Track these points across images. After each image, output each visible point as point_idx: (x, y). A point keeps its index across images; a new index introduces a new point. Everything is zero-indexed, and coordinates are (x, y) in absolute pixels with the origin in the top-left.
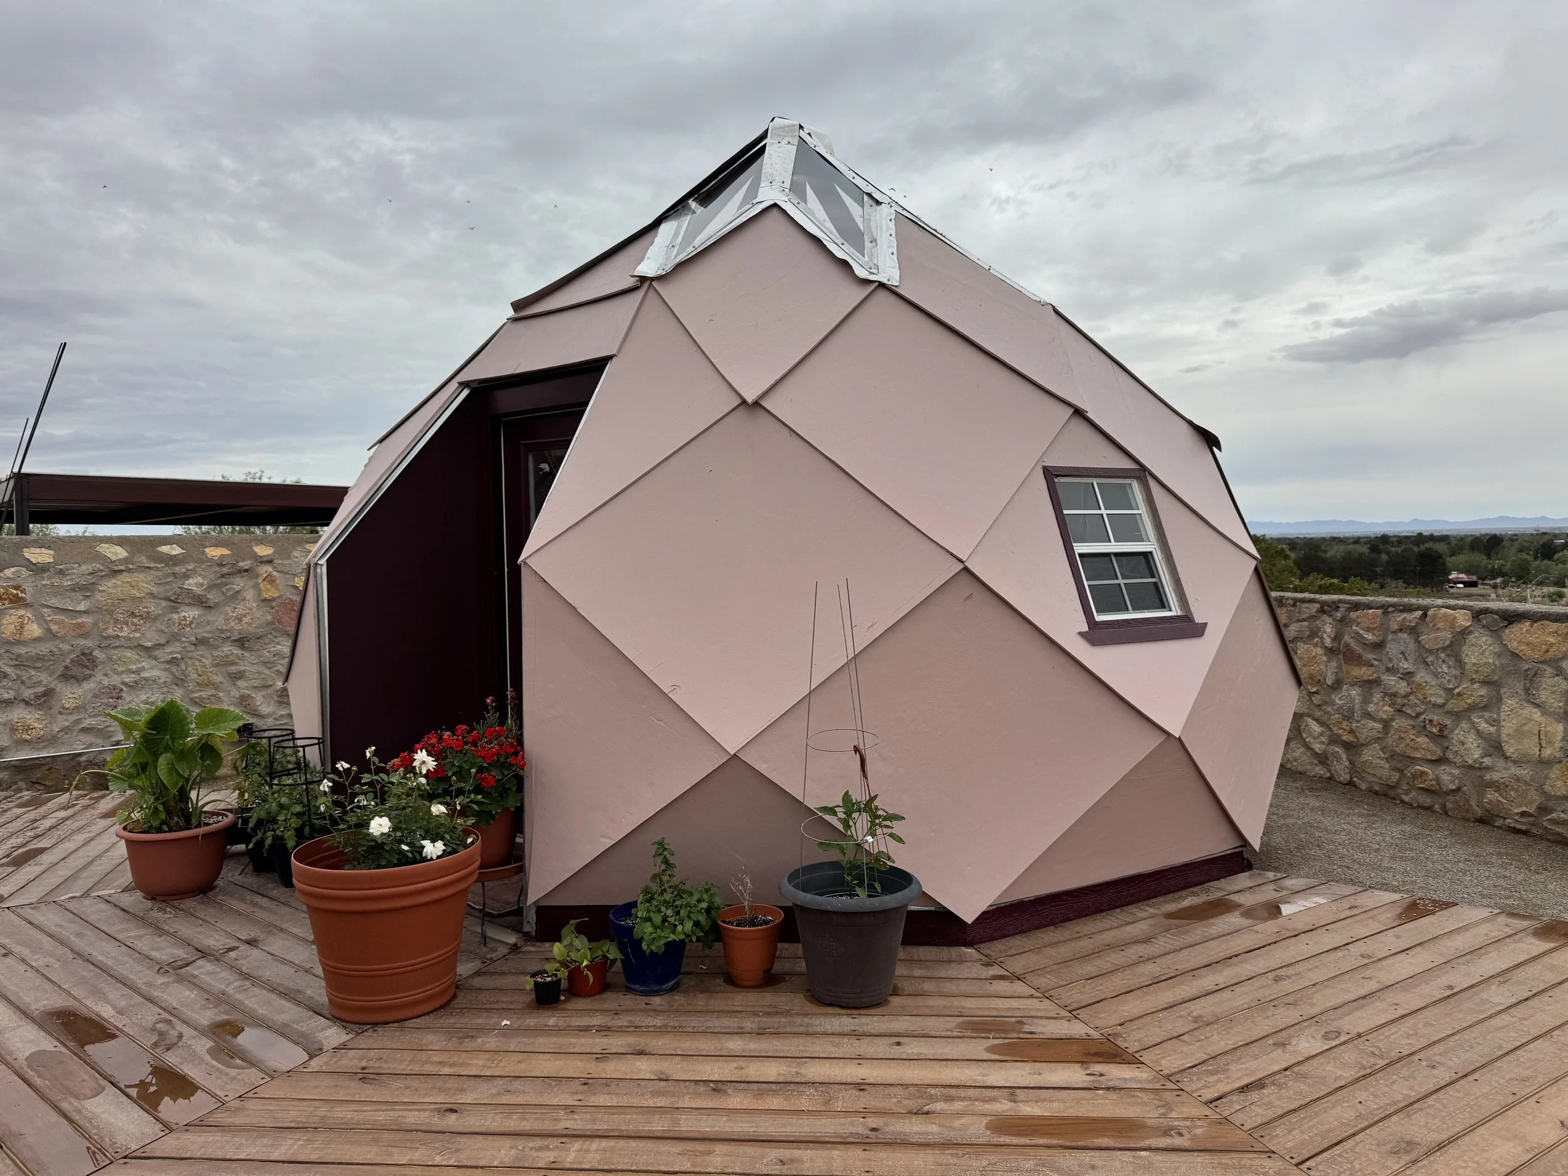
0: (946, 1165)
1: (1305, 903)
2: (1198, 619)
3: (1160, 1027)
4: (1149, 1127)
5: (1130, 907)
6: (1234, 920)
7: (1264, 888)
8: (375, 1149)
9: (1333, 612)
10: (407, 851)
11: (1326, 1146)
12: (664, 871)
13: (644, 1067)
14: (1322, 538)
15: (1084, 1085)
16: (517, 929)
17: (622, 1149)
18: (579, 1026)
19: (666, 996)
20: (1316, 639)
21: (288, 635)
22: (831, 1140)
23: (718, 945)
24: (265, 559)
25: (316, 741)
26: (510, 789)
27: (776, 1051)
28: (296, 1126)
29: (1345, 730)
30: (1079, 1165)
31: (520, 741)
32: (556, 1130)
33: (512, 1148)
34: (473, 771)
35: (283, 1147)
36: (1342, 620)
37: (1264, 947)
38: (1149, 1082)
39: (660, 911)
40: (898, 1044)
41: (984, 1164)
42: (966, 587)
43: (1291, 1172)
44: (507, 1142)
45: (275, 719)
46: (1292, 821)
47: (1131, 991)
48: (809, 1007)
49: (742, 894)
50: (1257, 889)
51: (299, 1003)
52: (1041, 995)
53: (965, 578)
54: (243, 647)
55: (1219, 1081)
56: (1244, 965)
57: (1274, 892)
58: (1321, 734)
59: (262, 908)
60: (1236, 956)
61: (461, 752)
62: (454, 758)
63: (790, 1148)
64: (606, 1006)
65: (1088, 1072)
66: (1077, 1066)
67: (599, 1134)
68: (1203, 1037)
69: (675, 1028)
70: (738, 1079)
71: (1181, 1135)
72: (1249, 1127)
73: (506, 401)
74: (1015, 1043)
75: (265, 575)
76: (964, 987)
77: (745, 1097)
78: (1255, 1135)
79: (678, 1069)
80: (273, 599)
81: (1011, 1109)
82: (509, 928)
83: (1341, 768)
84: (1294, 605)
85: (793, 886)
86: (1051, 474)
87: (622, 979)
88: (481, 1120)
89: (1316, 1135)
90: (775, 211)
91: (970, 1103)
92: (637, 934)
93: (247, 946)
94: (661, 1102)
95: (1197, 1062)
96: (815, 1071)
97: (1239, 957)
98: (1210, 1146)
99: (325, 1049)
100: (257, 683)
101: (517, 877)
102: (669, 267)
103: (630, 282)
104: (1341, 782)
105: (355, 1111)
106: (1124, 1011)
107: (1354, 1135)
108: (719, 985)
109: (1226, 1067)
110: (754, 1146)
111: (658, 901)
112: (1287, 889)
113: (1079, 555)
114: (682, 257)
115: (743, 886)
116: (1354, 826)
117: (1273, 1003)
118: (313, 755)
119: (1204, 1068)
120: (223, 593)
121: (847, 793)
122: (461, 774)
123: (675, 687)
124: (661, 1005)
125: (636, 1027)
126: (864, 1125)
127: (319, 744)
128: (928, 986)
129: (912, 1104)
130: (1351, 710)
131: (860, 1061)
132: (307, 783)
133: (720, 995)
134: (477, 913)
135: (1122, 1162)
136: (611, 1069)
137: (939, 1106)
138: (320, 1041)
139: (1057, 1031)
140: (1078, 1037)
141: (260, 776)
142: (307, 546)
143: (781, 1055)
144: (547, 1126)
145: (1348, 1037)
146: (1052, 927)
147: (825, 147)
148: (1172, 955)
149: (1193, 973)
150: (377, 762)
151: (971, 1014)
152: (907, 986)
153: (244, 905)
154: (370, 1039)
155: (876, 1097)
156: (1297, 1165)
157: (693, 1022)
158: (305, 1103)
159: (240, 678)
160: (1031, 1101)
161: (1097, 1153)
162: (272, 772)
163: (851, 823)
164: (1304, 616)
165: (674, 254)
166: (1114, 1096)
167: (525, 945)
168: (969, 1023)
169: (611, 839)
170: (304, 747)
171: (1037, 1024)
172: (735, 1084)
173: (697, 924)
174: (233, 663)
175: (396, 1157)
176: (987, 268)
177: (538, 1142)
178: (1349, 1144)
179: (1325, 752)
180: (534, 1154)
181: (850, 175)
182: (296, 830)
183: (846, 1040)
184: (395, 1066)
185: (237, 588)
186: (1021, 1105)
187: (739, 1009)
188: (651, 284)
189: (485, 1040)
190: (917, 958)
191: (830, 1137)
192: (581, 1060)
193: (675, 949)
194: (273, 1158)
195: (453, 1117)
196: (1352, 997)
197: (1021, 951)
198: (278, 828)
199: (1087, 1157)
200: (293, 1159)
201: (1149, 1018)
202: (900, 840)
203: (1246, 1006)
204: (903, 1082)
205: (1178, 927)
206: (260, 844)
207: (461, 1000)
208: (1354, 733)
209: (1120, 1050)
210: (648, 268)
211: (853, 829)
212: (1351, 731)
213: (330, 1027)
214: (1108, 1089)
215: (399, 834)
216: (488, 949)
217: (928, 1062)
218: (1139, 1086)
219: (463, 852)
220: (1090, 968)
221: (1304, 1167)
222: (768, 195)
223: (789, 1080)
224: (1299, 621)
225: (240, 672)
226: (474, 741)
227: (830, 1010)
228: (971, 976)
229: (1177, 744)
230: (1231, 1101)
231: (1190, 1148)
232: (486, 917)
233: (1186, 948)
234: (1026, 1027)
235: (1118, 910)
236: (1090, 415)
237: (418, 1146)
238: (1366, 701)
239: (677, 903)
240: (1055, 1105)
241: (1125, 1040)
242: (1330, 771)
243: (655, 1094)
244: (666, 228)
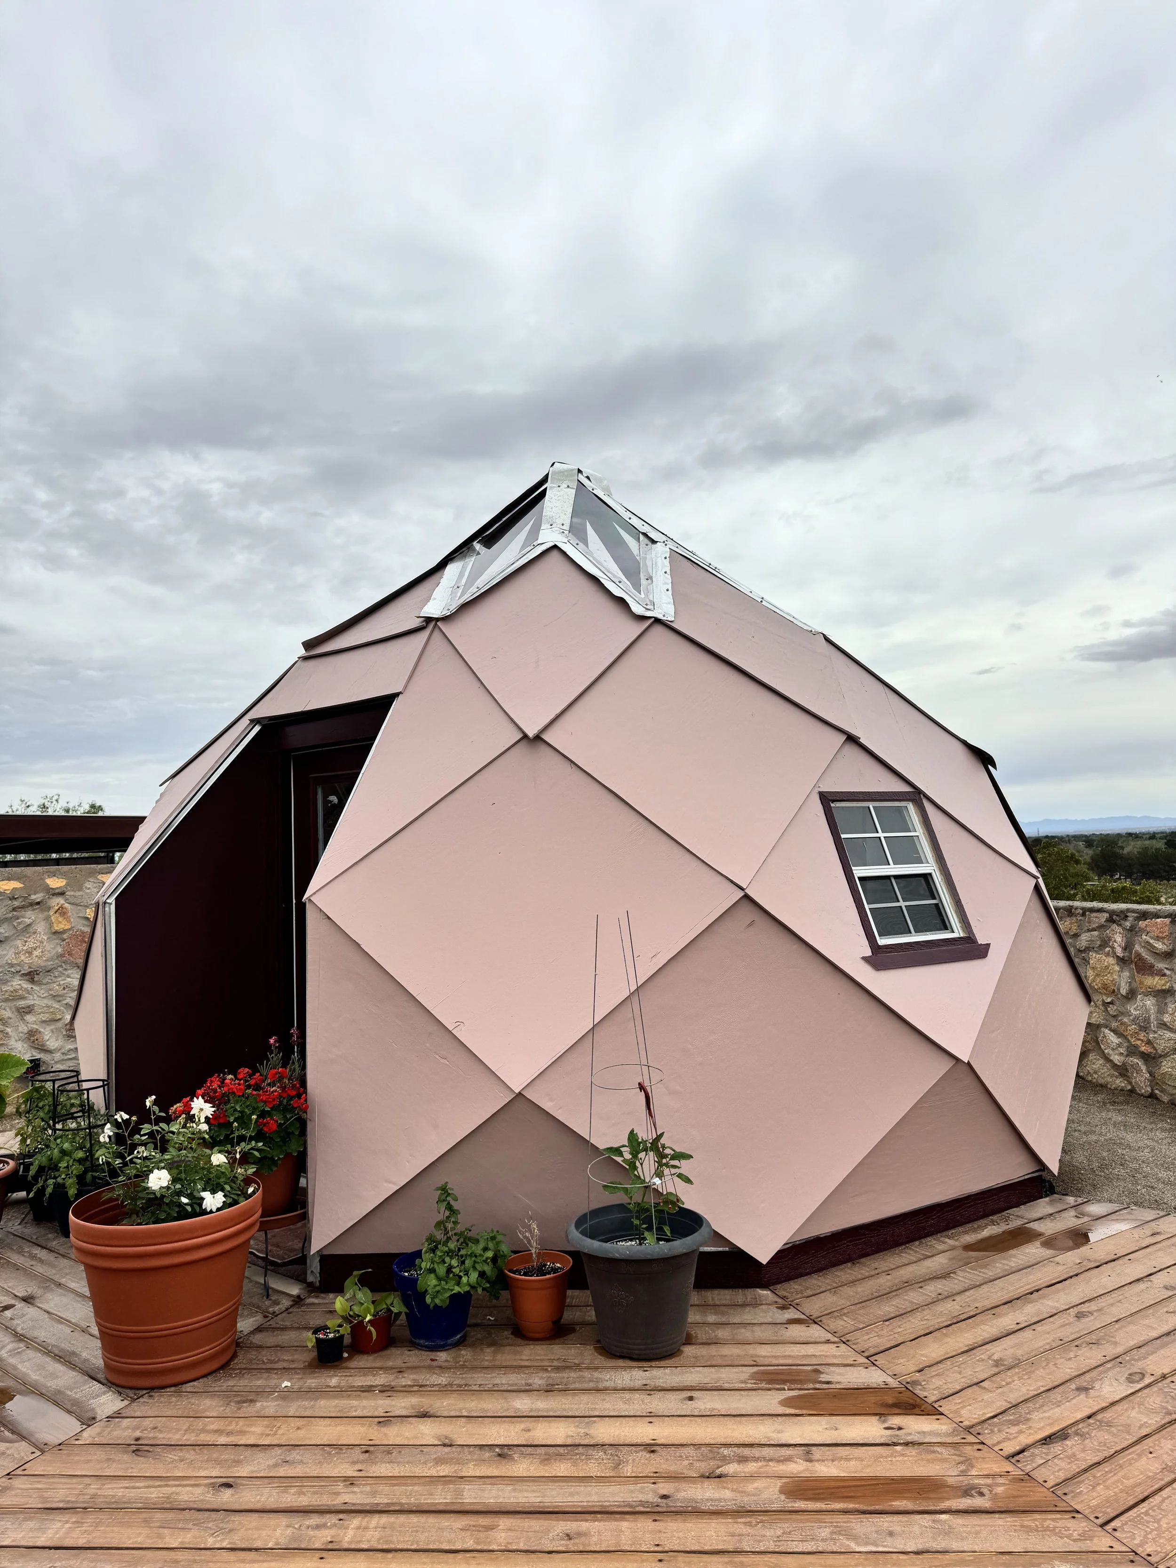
0: (739, 1535)
1: (1106, 1231)
2: (981, 941)
3: (960, 1373)
4: (949, 1486)
5: (929, 1239)
6: (1033, 1251)
7: (1065, 1214)
8: (145, 1531)
9: (1122, 922)
10: (186, 1204)
11: (1131, 1503)
12: (448, 1217)
13: (427, 1431)
14: (1119, 834)
15: (882, 1441)
16: (300, 1278)
17: (401, 1526)
18: (362, 1386)
19: (450, 1352)
20: (1107, 949)
21: (78, 967)
22: (620, 1509)
23: (505, 1294)
24: (57, 891)
25: (101, 1083)
26: (293, 1133)
27: (564, 1410)
28: (65, 1506)
29: (1142, 1040)
30: (877, 1532)
31: (303, 1081)
32: (334, 1505)
33: (288, 1526)
34: (254, 1117)
35: (50, 1531)
36: (1132, 929)
37: (1065, 1280)
38: (949, 1435)
39: (444, 1262)
40: (691, 1399)
41: (779, 1533)
42: (747, 914)
43: (1097, 1534)
44: (283, 1520)
45: (63, 1054)
46: (1095, 1137)
47: (930, 1333)
48: (600, 1360)
49: (529, 1242)
50: (1057, 1215)
51: (72, 1366)
52: (836, 1339)
53: (746, 906)
54: (32, 981)
55: (1021, 1432)
56: (1045, 1301)
57: (1075, 1220)
58: (1119, 1045)
59: (41, 1261)
60: (1037, 1291)
61: (243, 1096)
62: (237, 1102)
63: (577, 1521)
64: (390, 1364)
65: (886, 1425)
66: (874, 1419)
67: (379, 1508)
68: (1004, 1383)
69: (461, 1386)
70: (525, 1443)
71: (982, 1494)
72: (1052, 1483)
73: (296, 736)
74: (811, 1395)
75: (57, 908)
76: (760, 1333)
77: (532, 1463)
78: (1059, 1493)
79: (463, 1433)
80: (64, 932)
81: (807, 1470)
82: (292, 1278)
83: (1141, 1079)
84: (1083, 914)
85: (581, 1233)
86: (826, 799)
87: (407, 1333)
88: (257, 1495)
89: (1122, 1491)
90: (555, 553)
91: (764, 1463)
92: (421, 1285)
93: (23, 1304)
94: (444, 1470)
95: (998, 1411)
96: (605, 1432)
97: (1040, 1292)
98: (1012, 1506)
99: (99, 1418)
100: (45, 1017)
101: (299, 1224)
102: (453, 607)
103: (416, 623)
104: (1142, 1095)
105: (127, 1488)
106: (922, 1355)
107: (1160, 1489)
108: (507, 1338)
109: (1028, 1416)
110: (540, 1519)
111: (442, 1251)
112: (1088, 1216)
113: (859, 878)
114: (467, 597)
115: (531, 1233)
116: (1157, 1142)
117: (1075, 1342)
118: (97, 1098)
119: (1005, 1417)
120: (14, 927)
121: (632, 1131)
122: (243, 1120)
123: (459, 1023)
124: (446, 1361)
125: (421, 1386)
126: (654, 1491)
127: (103, 1086)
128: (722, 1333)
129: (704, 1467)
130: (1147, 1020)
131: (651, 1419)
132: (90, 1127)
133: (508, 1348)
134: (261, 1262)
135: (921, 1526)
136: (394, 1434)
137: (731, 1468)
138: (93, 1409)
139: (854, 1380)
140: (875, 1386)
141: (43, 1120)
142: (99, 877)
143: (570, 1414)
144: (325, 1500)
145: (1152, 1379)
146: (849, 1264)
147: (603, 489)
148: (971, 1291)
149: (993, 1311)
150: (157, 1112)
151: (766, 1363)
152: (701, 1334)
153: (22, 1258)
154: (148, 1406)
155: (667, 1460)
156: (1102, 1526)
157: (479, 1379)
158: (75, 1480)
159: (29, 1012)
160: (827, 1460)
161: (896, 1518)
162: (56, 1115)
163: (638, 1164)
164: (1094, 926)
165: (459, 595)
166: (912, 1451)
167: (309, 1297)
168: (764, 1373)
169: (394, 1184)
170: (88, 1090)
171: (834, 1372)
172: (522, 1448)
173: (482, 1274)
174: (22, 998)
175: (167, 1540)
176: (760, 600)
177: (315, 1520)
178: (1156, 1500)
179: (1124, 1064)
180: (311, 1533)
181: (626, 515)
182: (78, 1177)
183: (637, 1395)
184: (170, 1436)
185: (28, 921)
186: (817, 1464)
187: (527, 1363)
188: (436, 624)
189: (265, 1404)
190: (711, 1302)
191: (619, 1506)
192: (363, 1425)
193: (461, 1301)
194: (39, 1544)
195: (228, 1492)
196: (1155, 1334)
197: (818, 1291)
198: (60, 1176)
199: (885, 1522)
200: (59, 1544)
201: (948, 1362)
202: (688, 1180)
203: (1048, 1347)
204: (696, 1441)
205: (977, 1260)
206: (41, 1192)
207: (241, 1360)
208: (1152, 1044)
209: (918, 1400)
210: (434, 609)
211: (640, 1170)
212: (1149, 1042)
213: (104, 1393)
214: (907, 1444)
215: (178, 1186)
216: (270, 1302)
217: (722, 1418)
218: (939, 1440)
219: (243, 1204)
220: (888, 1308)
221: (1109, 1527)
222: (548, 537)
223: (577, 1442)
224: (1089, 930)
225: (29, 1007)
226: (256, 1084)
227: (620, 1363)
228: (766, 1321)
229: (966, 1068)
230: (1033, 1455)
231: (991, 1510)
232: (270, 1266)
233: (986, 1283)
234: (822, 1376)
235: (917, 1243)
236: (862, 741)
237: (190, 1526)
238: (1161, 1011)
239: (463, 1252)
240: (853, 1463)
241: (924, 1389)
242: (1130, 1083)
243: (439, 1461)
244: (452, 569)
